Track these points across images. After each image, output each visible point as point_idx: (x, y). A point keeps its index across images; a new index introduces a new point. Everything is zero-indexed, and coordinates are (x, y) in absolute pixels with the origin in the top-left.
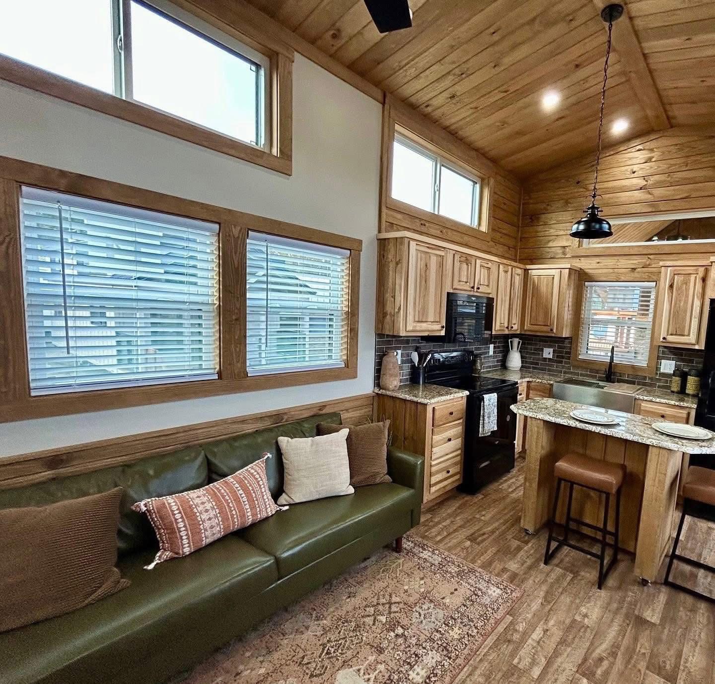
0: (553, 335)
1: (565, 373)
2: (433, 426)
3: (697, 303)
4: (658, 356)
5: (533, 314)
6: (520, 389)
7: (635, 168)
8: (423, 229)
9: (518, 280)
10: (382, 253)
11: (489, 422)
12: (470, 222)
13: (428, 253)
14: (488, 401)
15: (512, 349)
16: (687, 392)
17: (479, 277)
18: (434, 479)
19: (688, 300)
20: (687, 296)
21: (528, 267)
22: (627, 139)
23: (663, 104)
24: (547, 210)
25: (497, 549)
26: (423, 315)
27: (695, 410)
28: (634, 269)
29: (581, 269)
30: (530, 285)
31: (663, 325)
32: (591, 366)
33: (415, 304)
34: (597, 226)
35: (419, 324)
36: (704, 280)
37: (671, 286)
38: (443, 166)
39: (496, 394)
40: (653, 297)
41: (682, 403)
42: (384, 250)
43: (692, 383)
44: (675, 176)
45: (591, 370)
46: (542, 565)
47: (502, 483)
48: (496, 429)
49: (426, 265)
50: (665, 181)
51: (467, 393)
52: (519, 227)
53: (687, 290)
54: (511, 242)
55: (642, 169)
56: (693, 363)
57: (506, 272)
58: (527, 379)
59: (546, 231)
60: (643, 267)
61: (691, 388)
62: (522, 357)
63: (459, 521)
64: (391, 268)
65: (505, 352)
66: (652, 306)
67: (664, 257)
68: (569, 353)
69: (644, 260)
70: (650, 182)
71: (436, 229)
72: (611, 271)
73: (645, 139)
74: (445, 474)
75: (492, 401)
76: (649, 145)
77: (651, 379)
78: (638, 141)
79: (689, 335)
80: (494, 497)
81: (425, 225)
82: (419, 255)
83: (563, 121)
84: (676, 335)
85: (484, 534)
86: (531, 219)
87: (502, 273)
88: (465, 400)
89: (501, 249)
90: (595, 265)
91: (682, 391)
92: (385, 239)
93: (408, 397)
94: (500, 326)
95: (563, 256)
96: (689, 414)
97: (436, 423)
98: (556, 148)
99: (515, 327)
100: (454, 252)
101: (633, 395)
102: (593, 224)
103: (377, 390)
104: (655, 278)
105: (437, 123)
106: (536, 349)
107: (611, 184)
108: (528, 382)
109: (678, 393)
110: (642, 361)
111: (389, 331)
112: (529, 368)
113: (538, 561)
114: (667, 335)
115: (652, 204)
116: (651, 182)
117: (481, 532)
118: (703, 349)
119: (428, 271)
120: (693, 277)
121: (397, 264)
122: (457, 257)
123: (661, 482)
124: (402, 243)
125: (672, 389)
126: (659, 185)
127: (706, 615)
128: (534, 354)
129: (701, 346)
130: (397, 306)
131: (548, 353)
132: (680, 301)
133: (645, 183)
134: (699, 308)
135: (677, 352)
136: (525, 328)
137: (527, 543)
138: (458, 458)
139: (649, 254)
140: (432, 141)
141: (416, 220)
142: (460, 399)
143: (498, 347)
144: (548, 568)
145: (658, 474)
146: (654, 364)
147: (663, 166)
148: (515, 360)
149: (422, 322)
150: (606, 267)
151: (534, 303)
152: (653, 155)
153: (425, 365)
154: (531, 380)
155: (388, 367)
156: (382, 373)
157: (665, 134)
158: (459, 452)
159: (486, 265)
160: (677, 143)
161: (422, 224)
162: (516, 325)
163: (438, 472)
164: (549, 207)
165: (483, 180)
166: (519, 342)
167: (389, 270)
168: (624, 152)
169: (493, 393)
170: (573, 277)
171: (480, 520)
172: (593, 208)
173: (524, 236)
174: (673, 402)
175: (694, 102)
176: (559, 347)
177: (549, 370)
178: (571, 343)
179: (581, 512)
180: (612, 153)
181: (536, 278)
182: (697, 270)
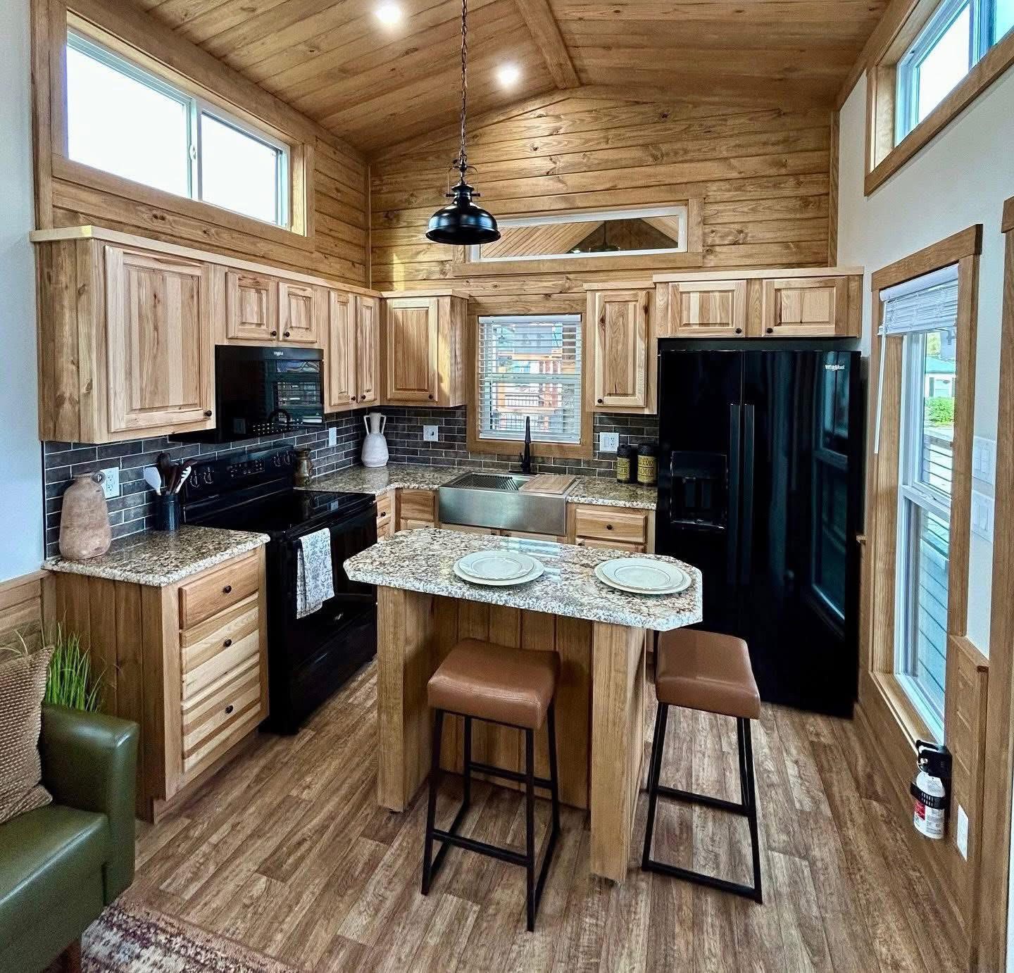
0: (435, 405)
1: (460, 463)
2: (181, 627)
3: (641, 345)
4: (594, 427)
5: (400, 372)
6: (380, 506)
7: (537, 143)
8: (158, 225)
9: (369, 318)
10: (46, 270)
11: (316, 587)
12: (274, 218)
13: (161, 270)
14: (310, 547)
15: (370, 431)
16: (640, 479)
17: (287, 314)
18: (190, 741)
19: (627, 341)
20: (626, 334)
21: (385, 294)
22: (522, 99)
23: (566, 47)
24: (410, 203)
25: (324, 881)
26: (154, 393)
27: (654, 513)
28: (548, 296)
29: (470, 296)
30: (391, 324)
31: (596, 380)
32: (499, 450)
33: (129, 373)
34: (472, 221)
35: (143, 415)
36: (647, 310)
37: (603, 320)
38: (204, 113)
39: (326, 531)
40: (579, 337)
41: (635, 503)
42: (50, 266)
43: (645, 464)
44: (592, 157)
45: (500, 456)
46: (418, 896)
47: (356, 690)
48: (331, 594)
49: (155, 296)
50: (580, 163)
51: (266, 538)
52: (367, 230)
53: (625, 326)
54: (356, 255)
55: (548, 145)
56: (643, 434)
57: (344, 303)
58: (396, 485)
59: (412, 236)
60: (561, 293)
61: (644, 475)
62: (389, 443)
63: (251, 818)
64: (66, 303)
65: (360, 438)
66: (579, 351)
67: (589, 276)
68: (464, 431)
69: (560, 282)
70: (560, 164)
71: (194, 227)
72: (515, 298)
73: (547, 100)
74: (222, 717)
75: (320, 545)
76: (553, 110)
77: (588, 462)
78: (537, 104)
79: (634, 394)
80: (333, 729)
81: (163, 218)
82: (134, 275)
83: (417, 56)
84: (616, 394)
85: (300, 844)
86: (387, 216)
87: (335, 306)
88: (262, 553)
89: (335, 266)
90: (490, 291)
91: (633, 479)
92: (51, 243)
93: (118, 574)
94: (340, 398)
95: (442, 277)
96: (646, 519)
97: (188, 620)
98: (412, 103)
99: (370, 396)
100: (227, 269)
101: (563, 497)
102: (465, 217)
103: (50, 564)
104: (578, 308)
105: (179, 30)
106: (410, 429)
107: (504, 166)
108: (397, 489)
109: (627, 482)
110: (572, 435)
111: (72, 435)
112: (403, 459)
113: (409, 885)
114: (604, 396)
115: (564, 196)
116: (562, 165)
117: (297, 838)
118: (655, 413)
119: (160, 308)
120: (631, 305)
121: (79, 293)
122: (234, 278)
123: (621, 688)
124: (86, 251)
125: (619, 477)
126: (572, 169)
127: (717, 923)
128: (408, 436)
129: (652, 410)
130: (84, 380)
131: (431, 433)
132: (617, 342)
133: (553, 166)
134: (643, 352)
135: (620, 421)
136: (389, 397)
137: (388, 840)
138: (256, 671)
139: (569, 273)
140: (169, 62)
141: (139, 208)
142: (250, 554)
143: (347, 430)
144: (430, 902)
145: (613, 674)
146: (589, 441)
147: (576, 141)
148: (377, 450)
149: (151, 409)
150: (506, 293)
151: (400, 355)
152: (558, 124)
153: (178, 490)
154: (401, 485)
155: (76, 510)
156: (62, 524)
157: (574, 95)
158: (256, 659)
159: (301, 293)
160: (590, 109)
161: (156, 217)
162: (372, 392)
163: (200, 721)
164: (413, 200)
165: (293, 148)
166: (382, 419)
167: (62, 307)
168: (519, 118)
169: (321, 528)
170: (458, 309)
171: (298, 802)
172: (463, 188)
173: (377, 244)
174: (621, 503)
175: (607, 48)
176: (447, 422)
177: (435, 461)
178: (464, 415)
179: (490, 746)
180: (502, 118)
181: (399, 313)
182: (636, 295)
